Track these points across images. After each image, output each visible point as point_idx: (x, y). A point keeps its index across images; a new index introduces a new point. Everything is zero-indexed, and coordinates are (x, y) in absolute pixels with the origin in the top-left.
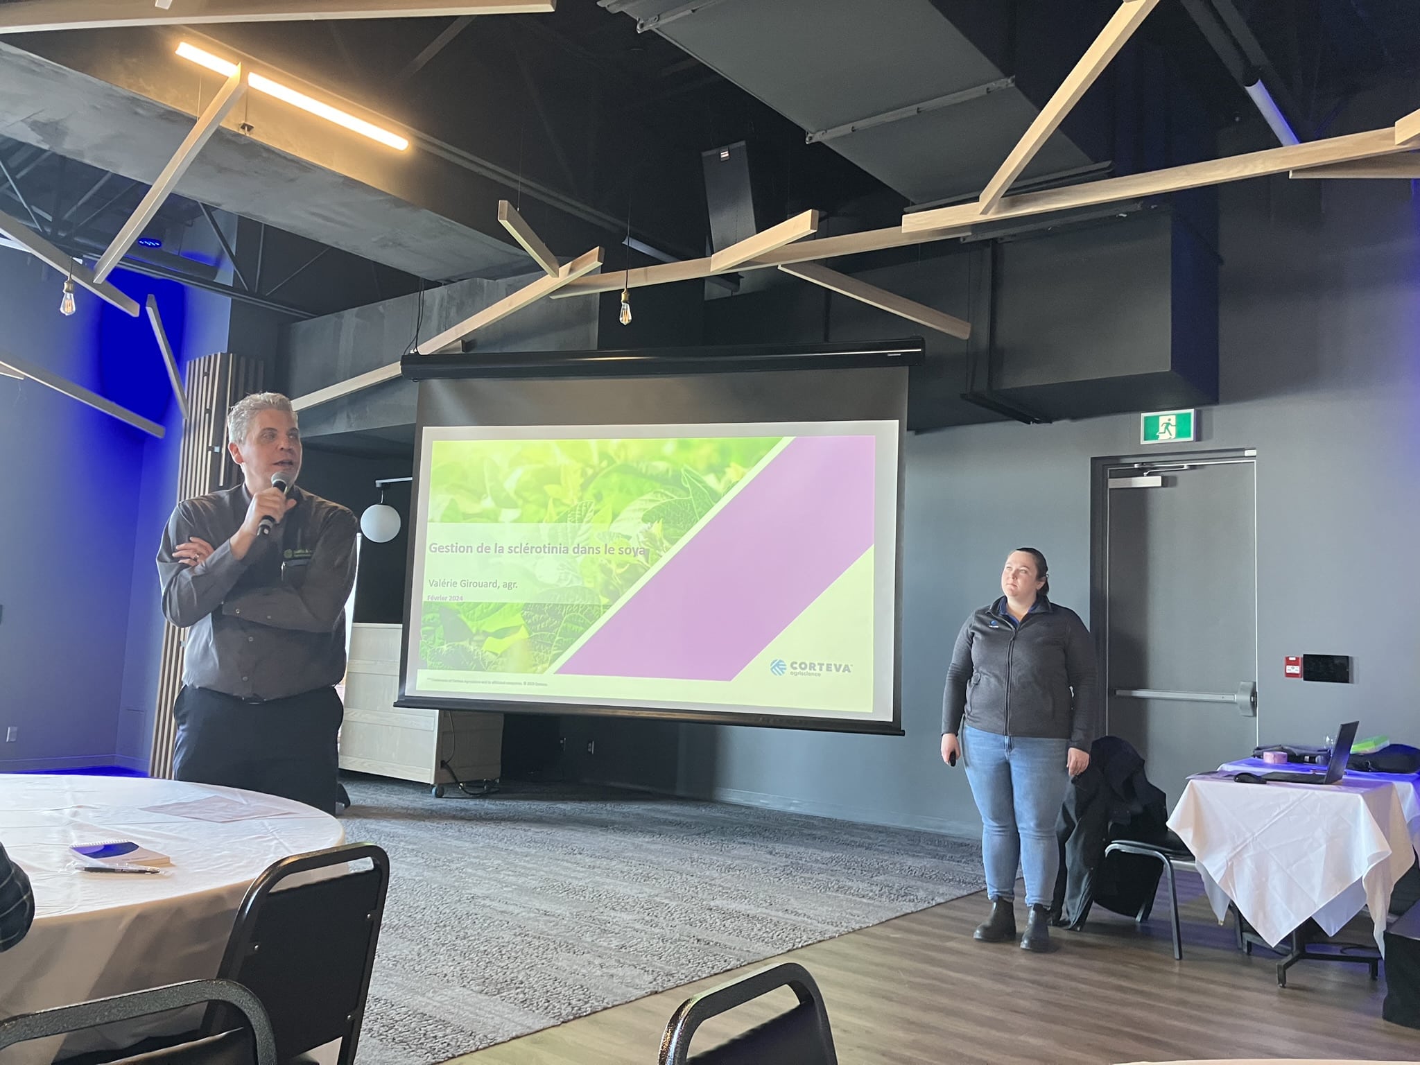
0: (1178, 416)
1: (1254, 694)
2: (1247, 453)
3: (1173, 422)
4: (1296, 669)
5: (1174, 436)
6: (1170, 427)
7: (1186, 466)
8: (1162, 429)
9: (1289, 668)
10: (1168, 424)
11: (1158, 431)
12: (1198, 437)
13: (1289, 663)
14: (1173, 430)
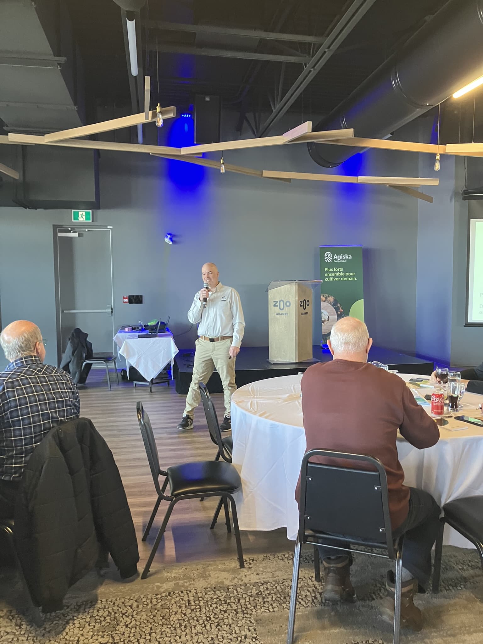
0: (86, 212)
1: (112, 309)
2: (108, 227)
3: (84, 214)
4: (127, 300)
5: (84, 219)
6: (83, 216)
7: (87, 230)
8: (80, 216)
9: (124, 300)
10: (82, 215)
11: (79, 217)
12: (93, 221)
13: (124, 298)
14: (84, 217)
